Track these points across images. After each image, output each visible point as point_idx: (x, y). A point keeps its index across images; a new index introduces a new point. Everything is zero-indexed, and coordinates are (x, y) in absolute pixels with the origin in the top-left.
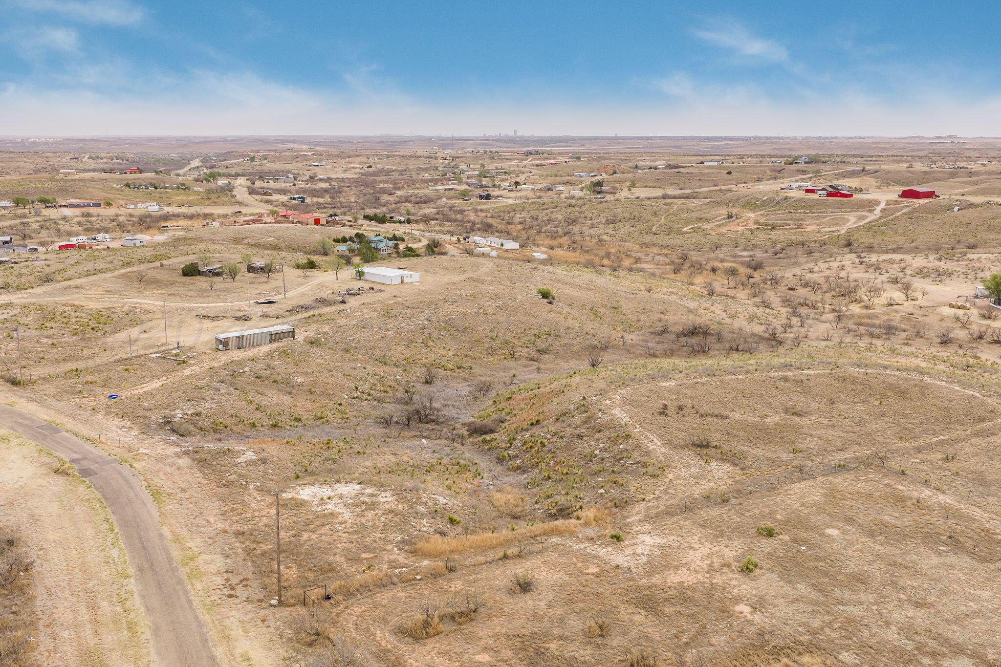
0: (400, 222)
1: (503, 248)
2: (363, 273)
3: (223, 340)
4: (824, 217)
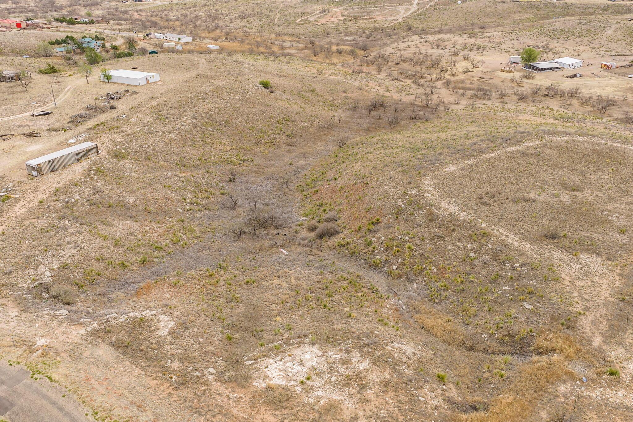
0: (86, 23)
1: (181, 41)
2: (111, 77)
3: (36, 167)
4: (384, 10)
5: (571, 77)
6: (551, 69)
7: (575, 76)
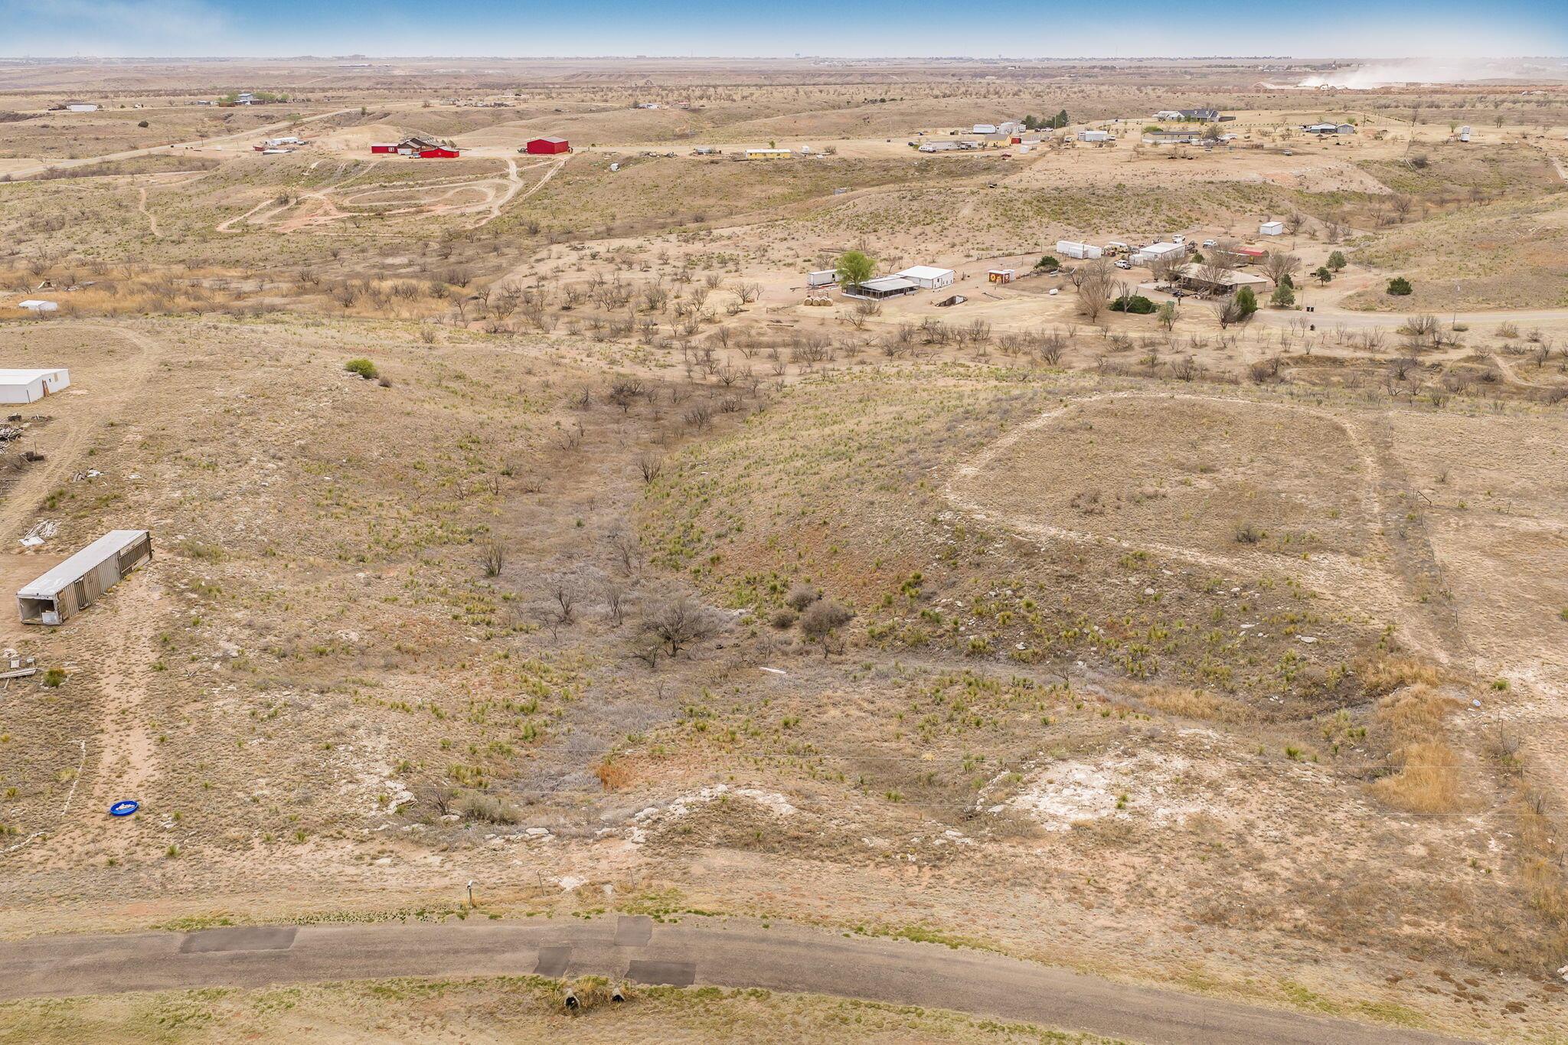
3: (55, 600)
4: (444, 191)
5: (945, 304)
6: (901, 291)
7: (951, 302)
